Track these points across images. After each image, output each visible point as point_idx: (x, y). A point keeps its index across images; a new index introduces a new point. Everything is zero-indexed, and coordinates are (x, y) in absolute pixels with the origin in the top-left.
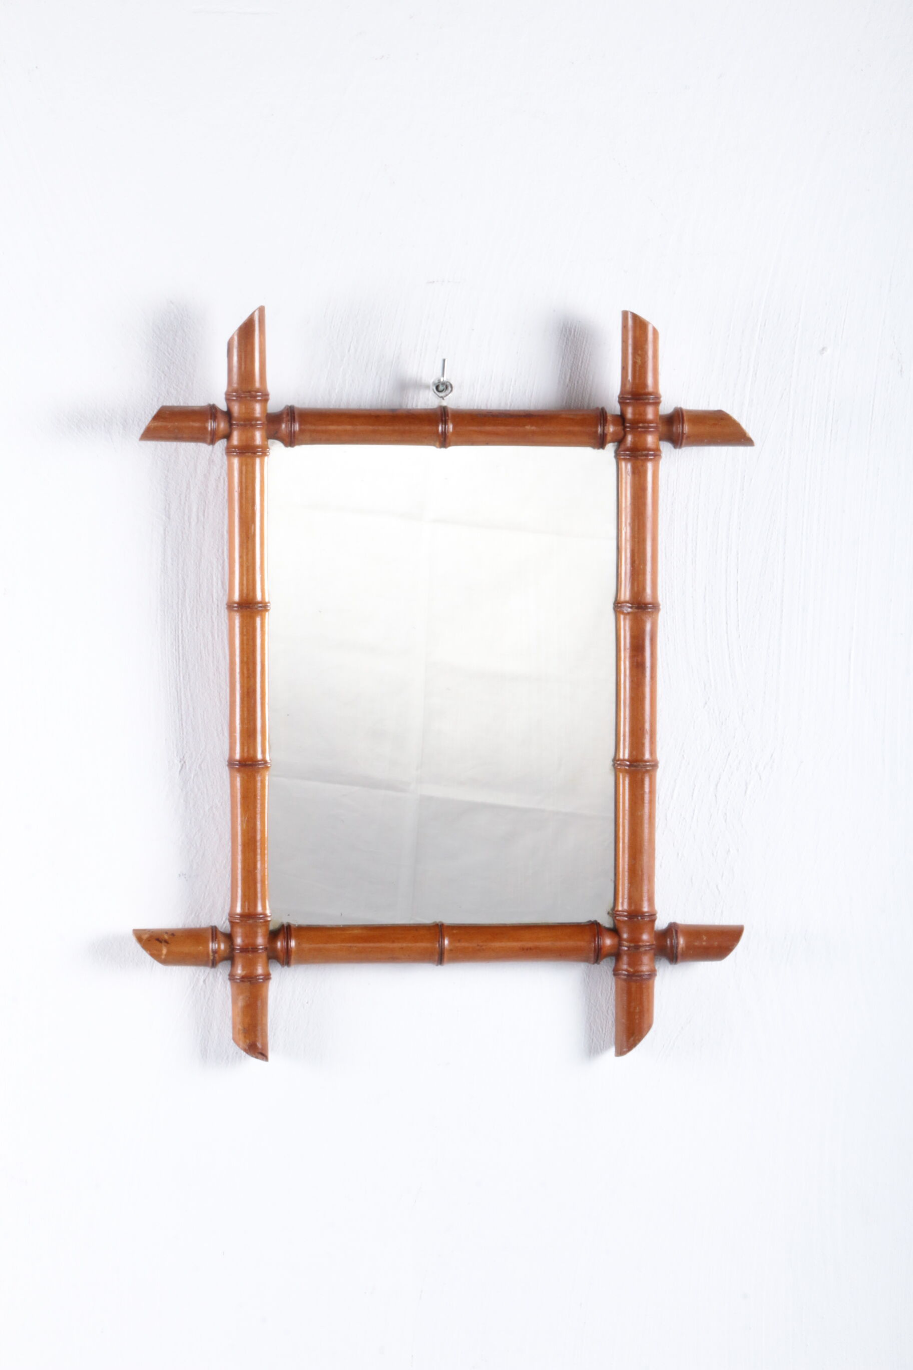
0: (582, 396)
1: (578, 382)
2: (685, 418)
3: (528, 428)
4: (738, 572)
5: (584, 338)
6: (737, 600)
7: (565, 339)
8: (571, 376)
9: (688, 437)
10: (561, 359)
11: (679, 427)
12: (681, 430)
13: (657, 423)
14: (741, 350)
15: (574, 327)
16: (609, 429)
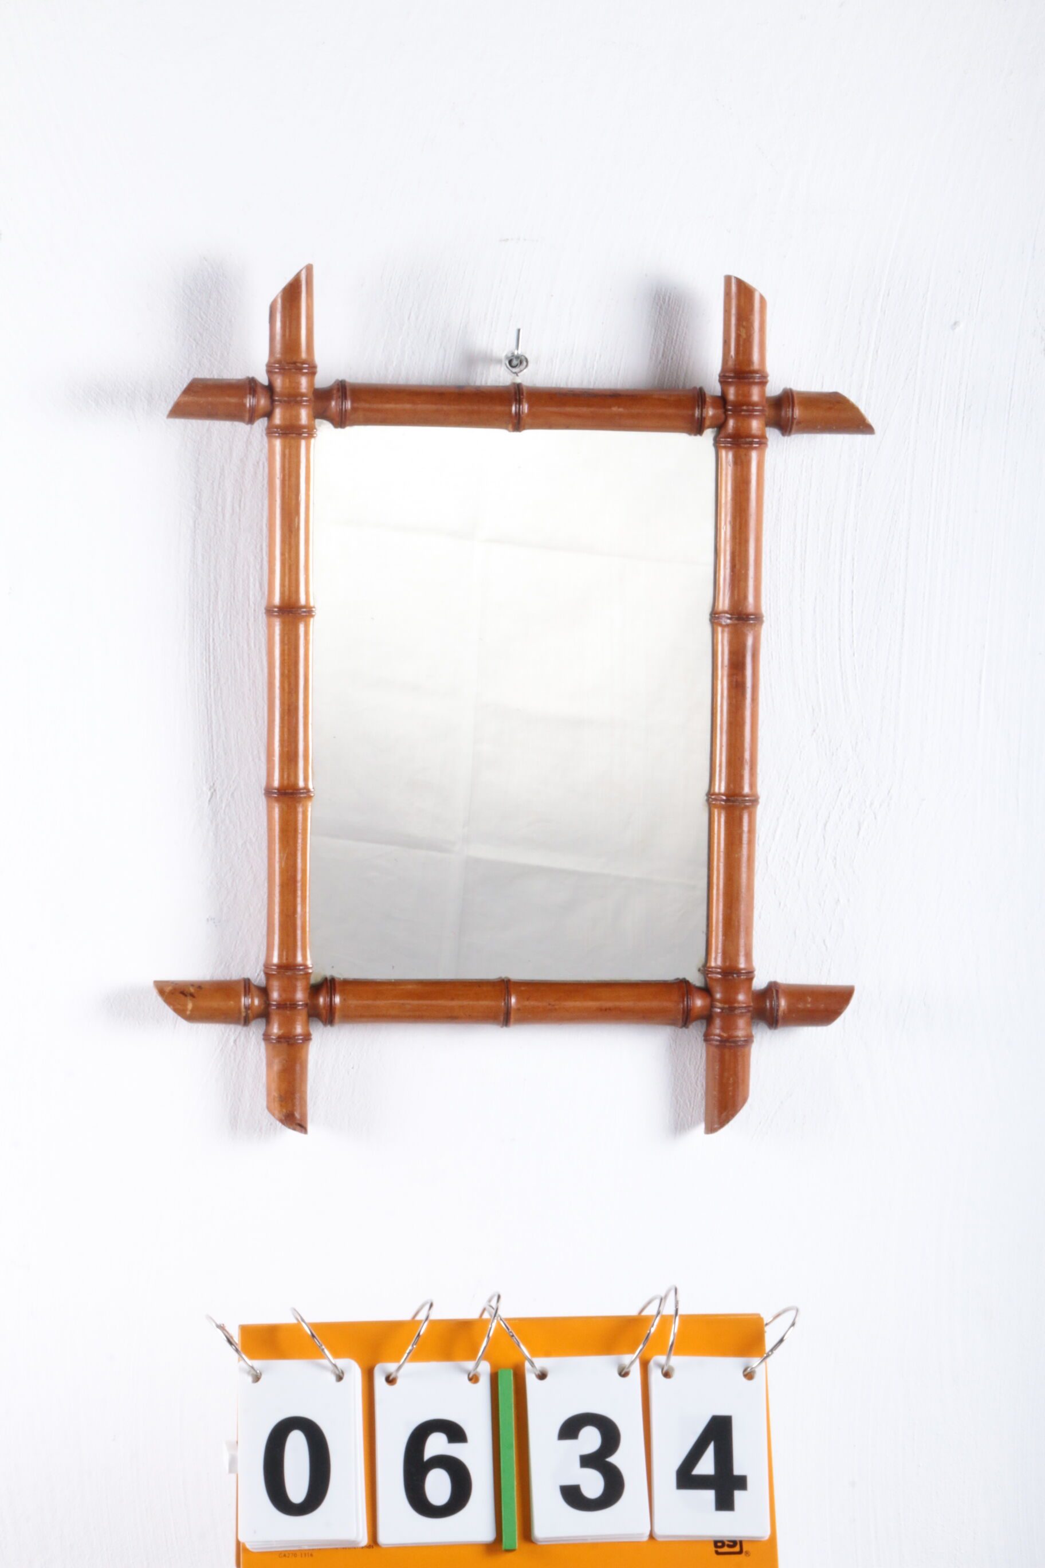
0: (677, 374)
1: (672, 359)
2: (796, 401)
3: (615, 409)
5: (680, 307)
6: (852, 613)
7: (658, 307)
8: (664, 350)
9: (799, 423)
10: (654, 331)
11: (789, 411)
12: (790, 415)
13: (763, 407)
14: (860, 323)
15: (668, 294)
16: (707, 413)
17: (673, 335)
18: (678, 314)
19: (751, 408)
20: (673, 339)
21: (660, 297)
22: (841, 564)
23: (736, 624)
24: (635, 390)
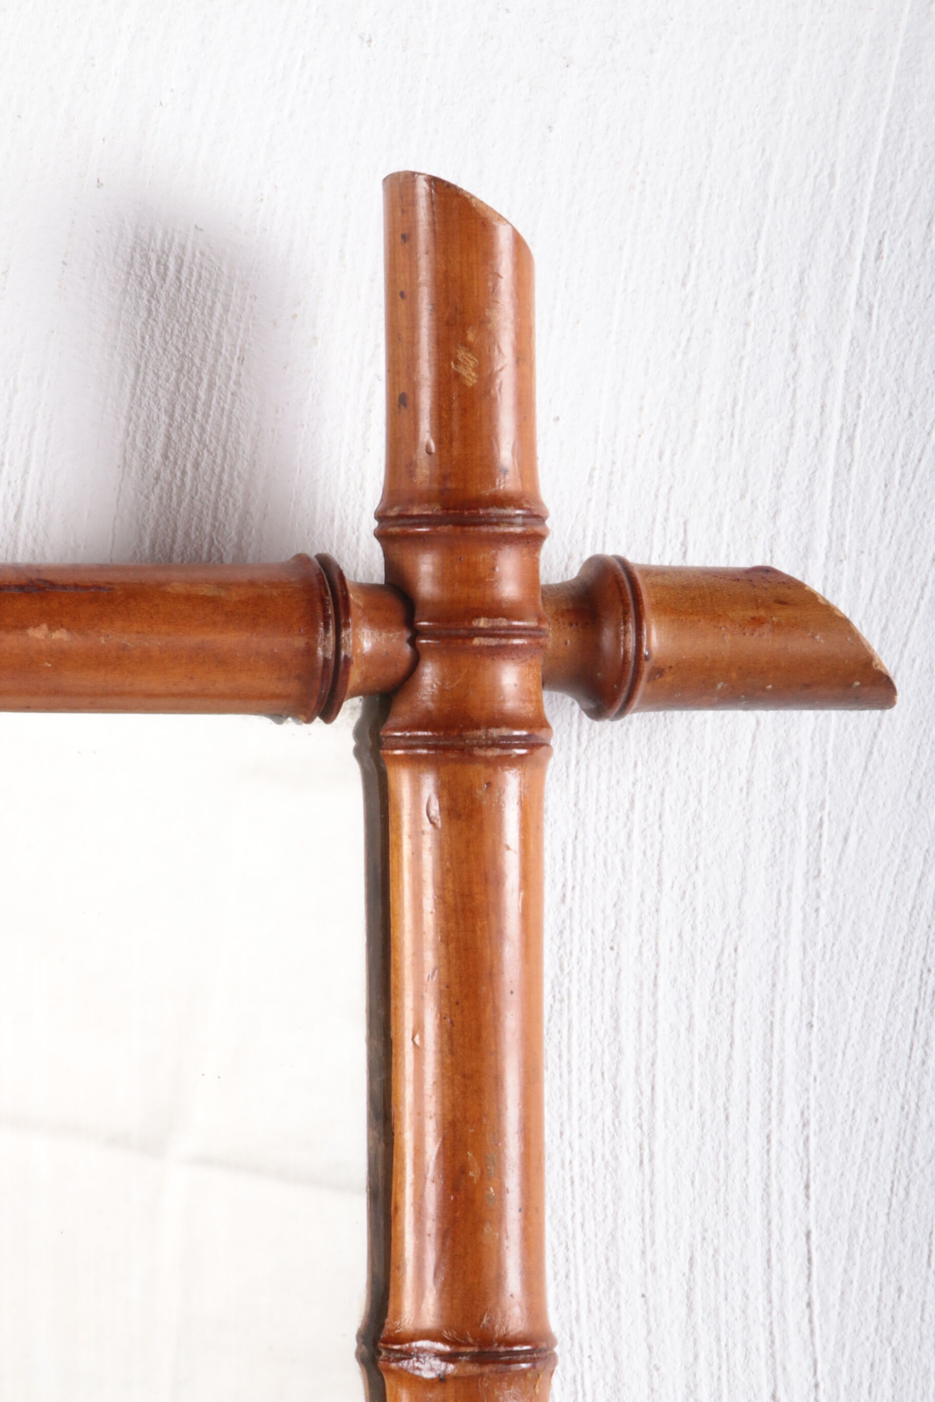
0: (215, 518)
1: (196, 465)
2: (646, 599)
3: (38, 634)
4: (808, 1196)
5: (216, 291)
6: (809, 1305)
7: (145, 294)
8: (168, 437)
9: (658, 672)
10: (132, 372)
11: (626, 632)
12: (631, 644)
13: (540, 620)
14: (794, 348)
15: (175, 249)
16: (358, 643)
17: (198, 385)
18: (211, 315)
19: (503, 622)
20: (197, 397)
21: (148, 260)
22: (769, 1142)
23: (469, 1380)
24: (102, 568)
